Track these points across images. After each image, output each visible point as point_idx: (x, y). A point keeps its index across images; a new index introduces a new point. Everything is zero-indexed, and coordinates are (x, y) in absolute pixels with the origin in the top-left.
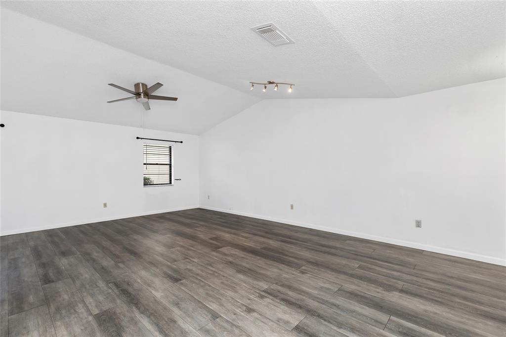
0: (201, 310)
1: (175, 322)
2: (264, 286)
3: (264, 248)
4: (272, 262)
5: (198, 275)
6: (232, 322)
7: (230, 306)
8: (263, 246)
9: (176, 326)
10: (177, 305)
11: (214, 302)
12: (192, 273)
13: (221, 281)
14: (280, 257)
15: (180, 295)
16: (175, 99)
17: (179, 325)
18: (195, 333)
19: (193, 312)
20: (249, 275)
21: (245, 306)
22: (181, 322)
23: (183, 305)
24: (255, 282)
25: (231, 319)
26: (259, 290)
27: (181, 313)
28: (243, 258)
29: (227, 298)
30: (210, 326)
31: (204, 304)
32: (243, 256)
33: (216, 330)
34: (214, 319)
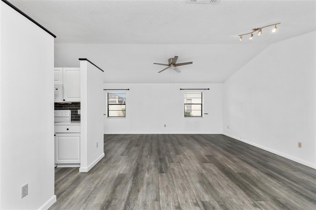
0: (155, 192)
1: (139, 192)
2: (207, 198)
3: (240, 174)
4: (235, 185)
5: (174, 174)
6: (161, 208)
7: (170, 199)
8: (241, 172)
9: (137, 194)
10: (148, 184)
11: (165, 192)
12: (173, 172)
13: (182, 182)
14: (248, 185)
15: (155, 180)
16: (191, 63)
17: (138, 194)
18: (140, 202)
19: (150, 192)
20: (205, 187)
21: (179, 204)
22: (140, 194)
23: (151, 186)
24: (204, 194)
25: (162, 206)
26: (200, 199)
27: (146, 189)
28: (214, 174)
29: (174, 194)
30: (149, 203)
31: (160, 190)
32: (216, 173)
33: (149, 207)
34: (155, 201)
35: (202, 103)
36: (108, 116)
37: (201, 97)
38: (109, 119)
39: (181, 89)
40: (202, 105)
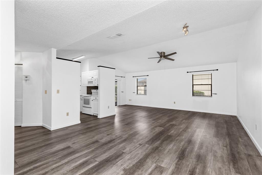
35: (212, 83)
36: (137, 94)
37: (211, 78)
38: (138, 96)
39: (188, 72)
40: (211, 86)
